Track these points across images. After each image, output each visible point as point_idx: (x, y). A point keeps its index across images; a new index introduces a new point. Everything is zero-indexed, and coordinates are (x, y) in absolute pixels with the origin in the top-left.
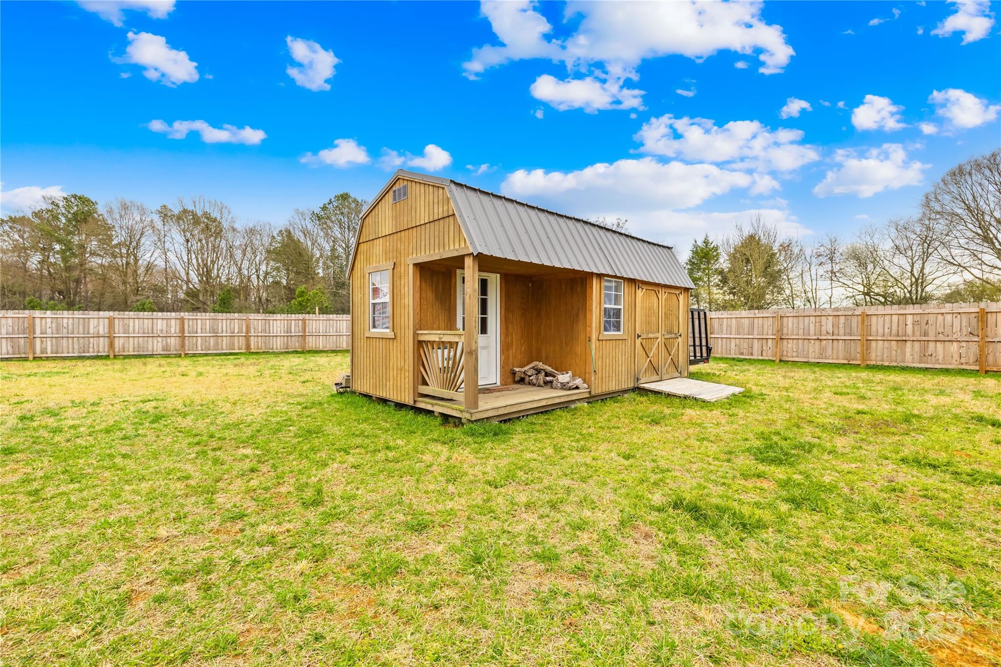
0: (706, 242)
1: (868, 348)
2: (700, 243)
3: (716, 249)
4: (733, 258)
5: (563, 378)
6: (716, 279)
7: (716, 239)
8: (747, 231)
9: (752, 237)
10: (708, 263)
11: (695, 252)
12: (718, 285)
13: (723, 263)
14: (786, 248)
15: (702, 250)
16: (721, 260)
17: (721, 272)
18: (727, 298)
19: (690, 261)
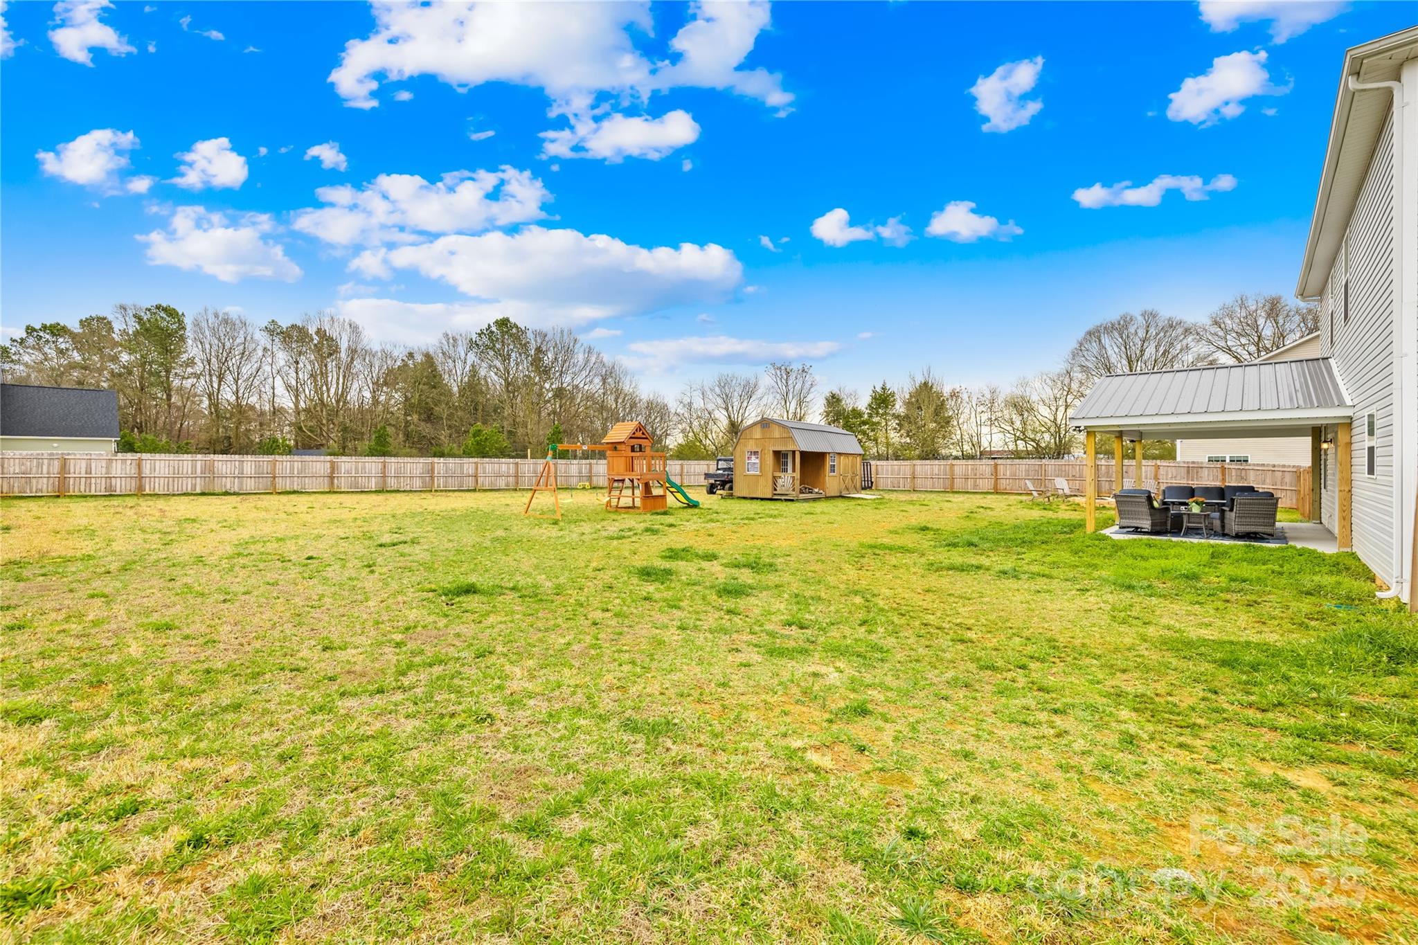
0: (884, 389)
1: (953, 482)
2: (879, 389)
3: (893, 394)
4: (908, 404)
5: (816, 490)
6: (893, 423)
7: (893, 386)
8: (920, 379)
9: (926, 384)
10: (887, 407)
11: (874, 398)
12: (895, 429)
13: (899, 408)
14: (954, 395)
15: (880, 395)
16: (897, 406)
17: (897, 417)
18: (903, 441)
19: (869, 405)
